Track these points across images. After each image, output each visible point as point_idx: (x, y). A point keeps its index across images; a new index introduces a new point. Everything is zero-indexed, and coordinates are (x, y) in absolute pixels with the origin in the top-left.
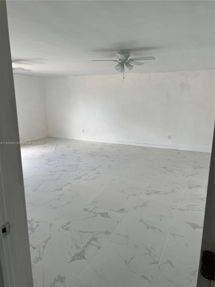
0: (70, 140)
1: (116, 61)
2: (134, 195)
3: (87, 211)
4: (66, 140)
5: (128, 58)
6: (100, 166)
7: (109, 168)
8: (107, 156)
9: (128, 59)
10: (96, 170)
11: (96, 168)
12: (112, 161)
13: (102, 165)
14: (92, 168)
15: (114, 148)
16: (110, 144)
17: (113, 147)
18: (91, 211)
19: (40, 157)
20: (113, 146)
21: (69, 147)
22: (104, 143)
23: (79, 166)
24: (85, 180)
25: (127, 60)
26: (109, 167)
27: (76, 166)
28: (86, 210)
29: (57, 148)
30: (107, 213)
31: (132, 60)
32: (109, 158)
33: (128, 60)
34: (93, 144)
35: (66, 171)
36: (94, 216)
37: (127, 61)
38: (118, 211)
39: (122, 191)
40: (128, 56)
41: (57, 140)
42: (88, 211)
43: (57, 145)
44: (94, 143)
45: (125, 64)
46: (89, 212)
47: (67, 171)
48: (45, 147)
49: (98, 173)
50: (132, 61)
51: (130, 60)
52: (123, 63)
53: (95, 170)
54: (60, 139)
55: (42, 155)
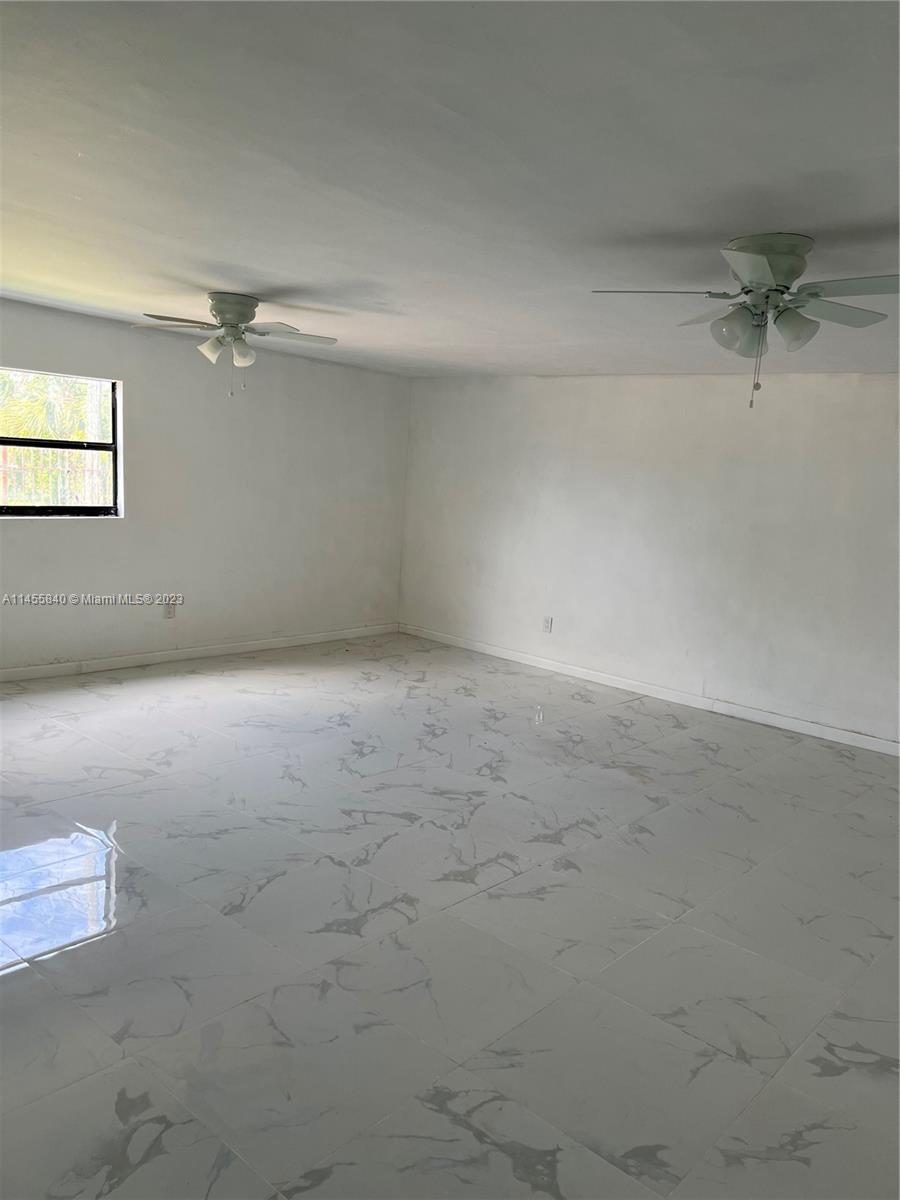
0: (485, 657)
1: (725, 295)
2: (742, 1056)
3: (442, 1109)
4: (470, 656)
5: (791, 285)
6: (591, 824)
7: (636, 841)
8: (639, 767)
9: (794, 289)
10: (564, 841)
11: (566, 829)
12: (655, 800)
13: (599, 819)
14: (544, 824)
15: (685, 728)
16: (669, 704)
17: (680, 726)
18: (469, 1113)
19: (331, 725)
20: (678, 718)
21: (470, 695)
22: (641, 698)
23: (484, 803)
24: (491, 896)
25: (783, 293)
26: (637, 835)
27: (470, 799)
28: (440, 1099)
29: (417, 692)
30: (553, 1153)
31: (813, 292)
32: (645, 783)
33: (790, 294)
34: (584, 694)
35: (417, 818)
36: (472, 1162)
37: (786, 297)
38: (626, 1156)
39: (676, 1014)
40: (795, 273)
41: (428, 651)
42: (449, 1112)
43: (424, 673)
44: (590, 687)
45: (770, 316)
46: (456, 1119)
47: (417, 824)
48: (369, 680)
49: (569, 865)
50: (815, 295)
51: (801, 289)
52: (763, 308)
53: (556, 839)
54: (446, 647)
55: (342, 716)
